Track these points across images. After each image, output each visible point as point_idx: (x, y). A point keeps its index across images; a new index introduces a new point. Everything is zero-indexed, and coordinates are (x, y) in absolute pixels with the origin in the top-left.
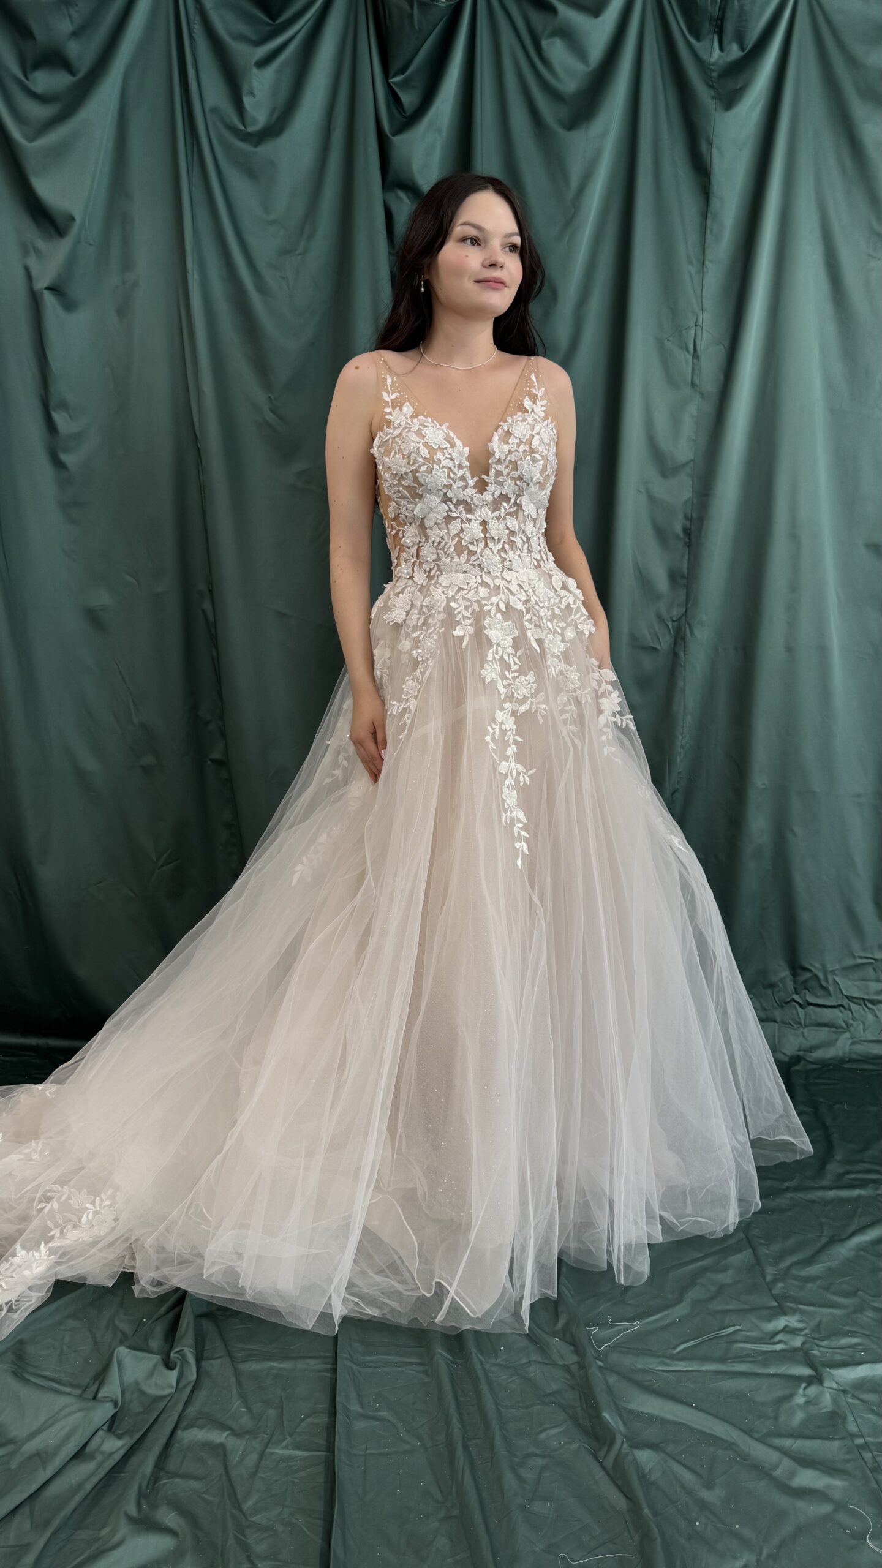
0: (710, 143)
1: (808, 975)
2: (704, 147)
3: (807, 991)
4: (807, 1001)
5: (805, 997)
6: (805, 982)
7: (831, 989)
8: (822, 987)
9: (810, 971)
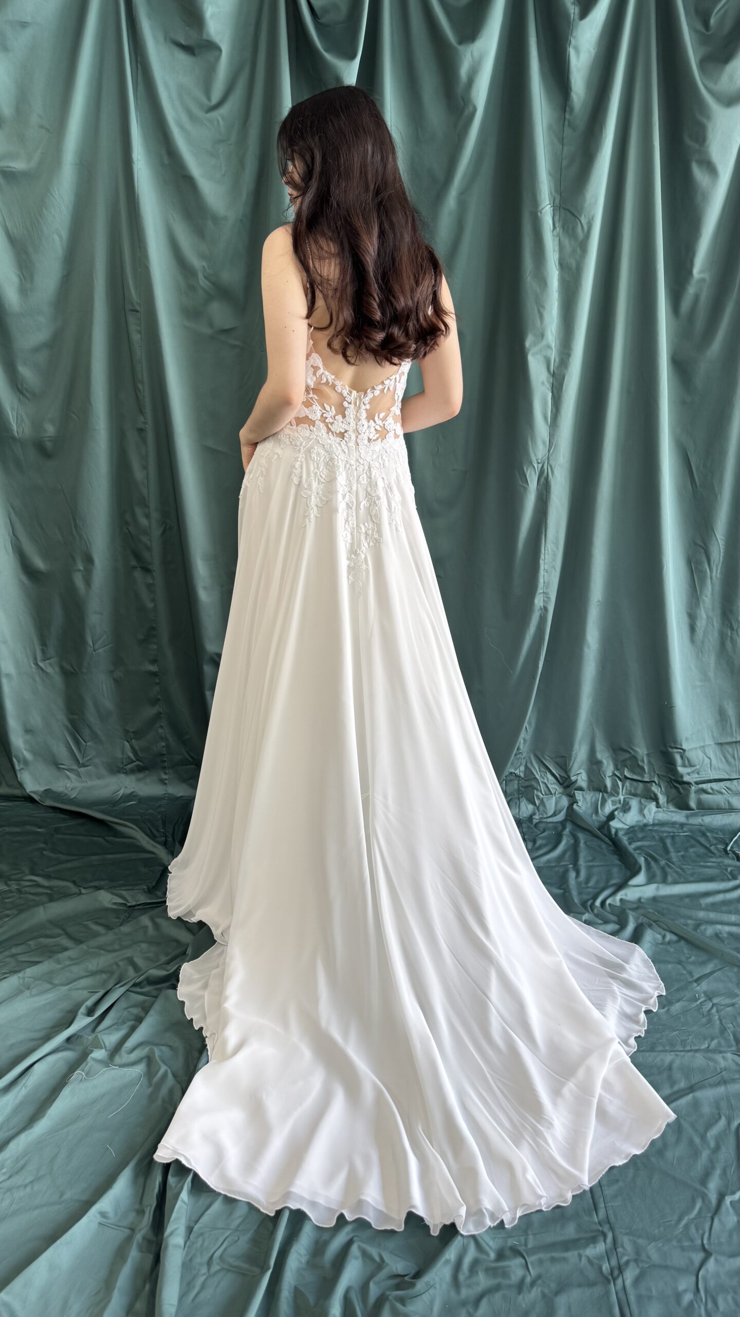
1: (627, 755)
3: (626, 768)
4: (625, 776)
5: (624, 772)
6: (624, 761)
7: (646, 768)
8: (639, 765)
9: (629, 752)
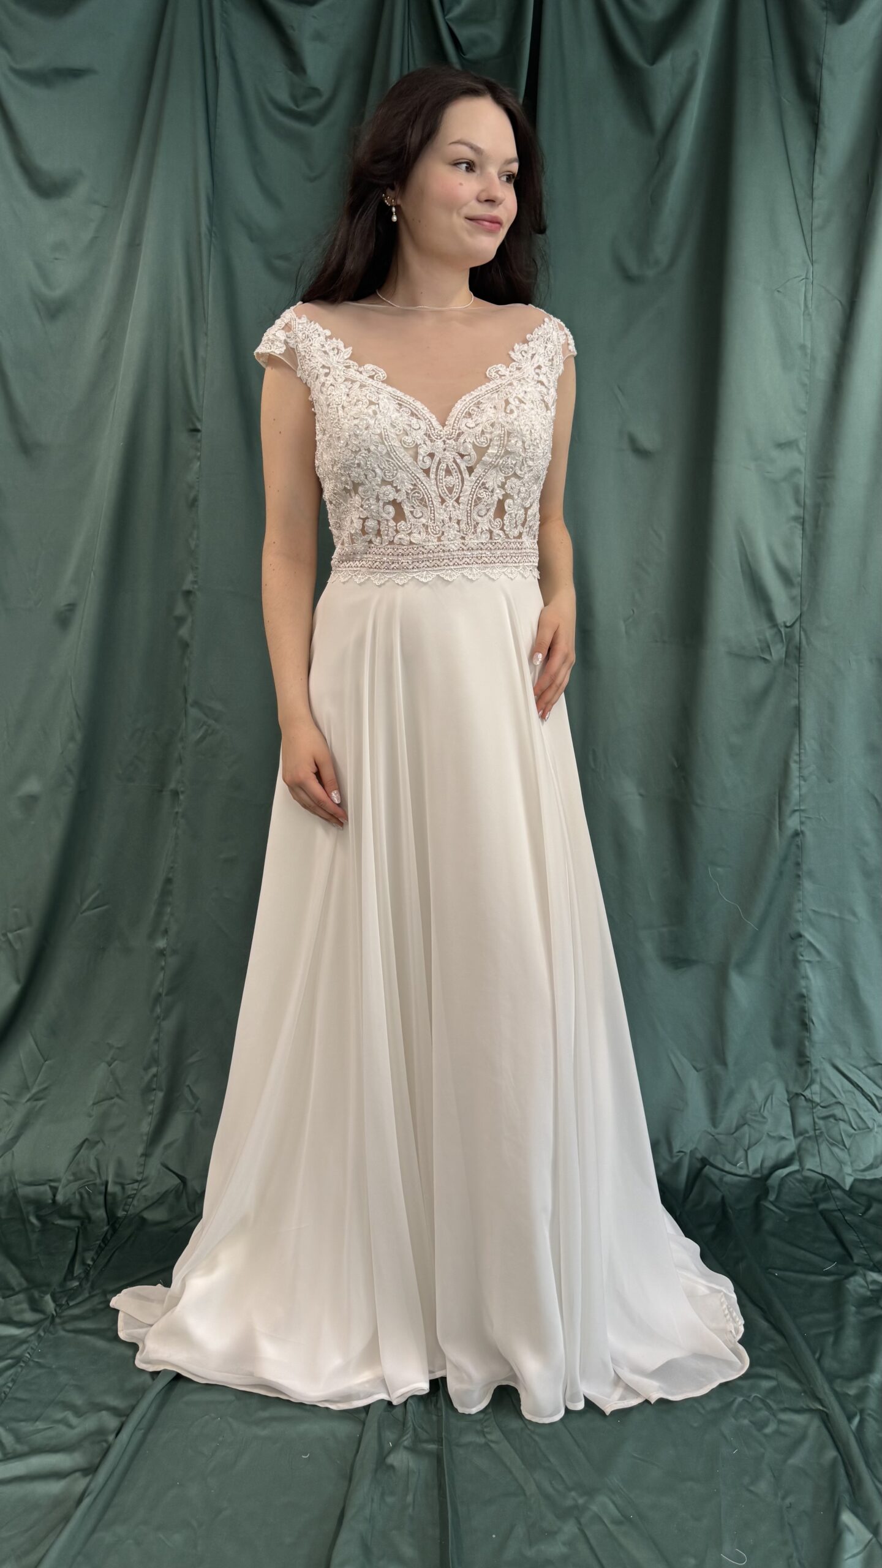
0: (819, 63)
2: (811, 69)
